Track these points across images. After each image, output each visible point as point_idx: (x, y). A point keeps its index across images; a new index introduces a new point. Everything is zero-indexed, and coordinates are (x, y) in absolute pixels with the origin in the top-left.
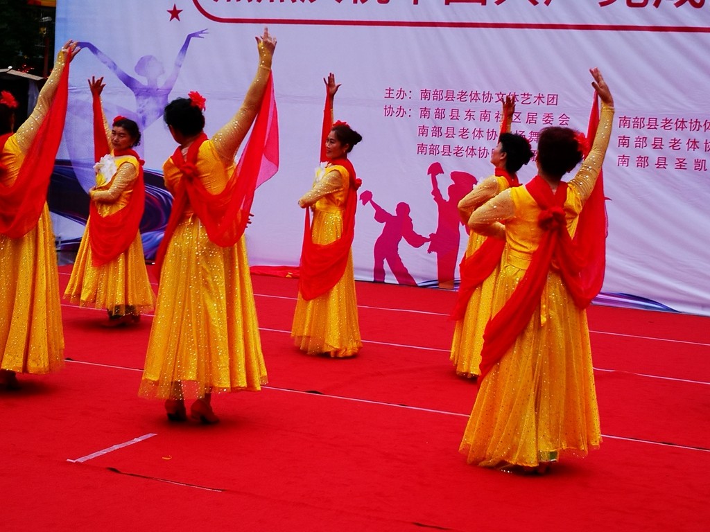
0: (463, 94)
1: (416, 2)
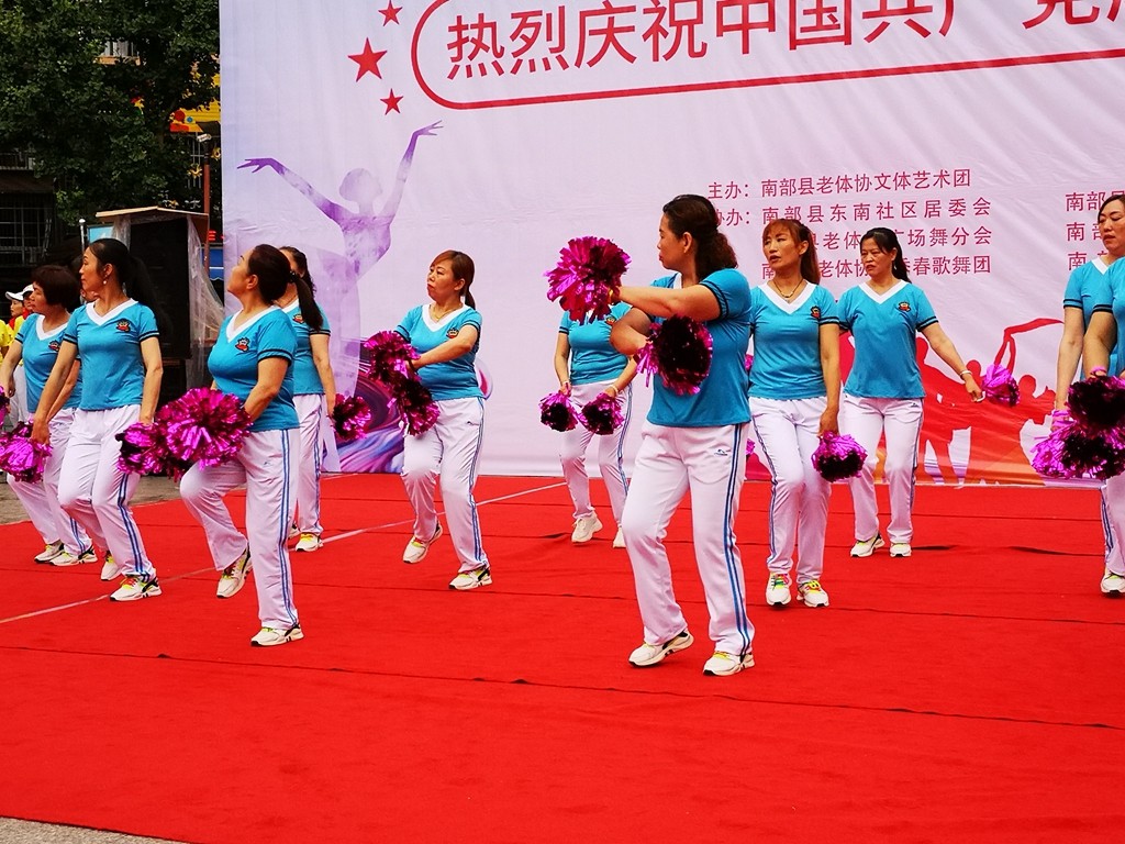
0: (825, 182)
1: (746, 50)
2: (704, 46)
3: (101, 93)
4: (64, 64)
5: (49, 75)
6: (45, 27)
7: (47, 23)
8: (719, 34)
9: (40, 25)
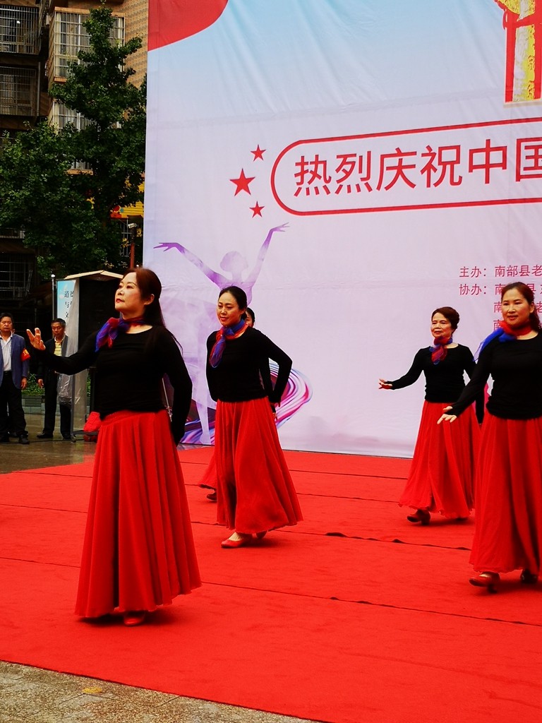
0: (538, 268)
1: (487, 181)
2: (461, 178)
3: (68, 195)
4: (45, 176)
5: (36, 183)
6: (35, 153)
7: (36, 151)
8: (471, 171)
9: (32, 151)
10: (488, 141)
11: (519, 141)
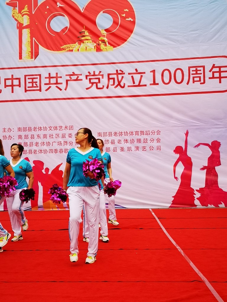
0: (35, 128)
1: (13, 92)
2: (1, 90)
8: (5, 87)
10: (12, 76)
11: (25, 76)
